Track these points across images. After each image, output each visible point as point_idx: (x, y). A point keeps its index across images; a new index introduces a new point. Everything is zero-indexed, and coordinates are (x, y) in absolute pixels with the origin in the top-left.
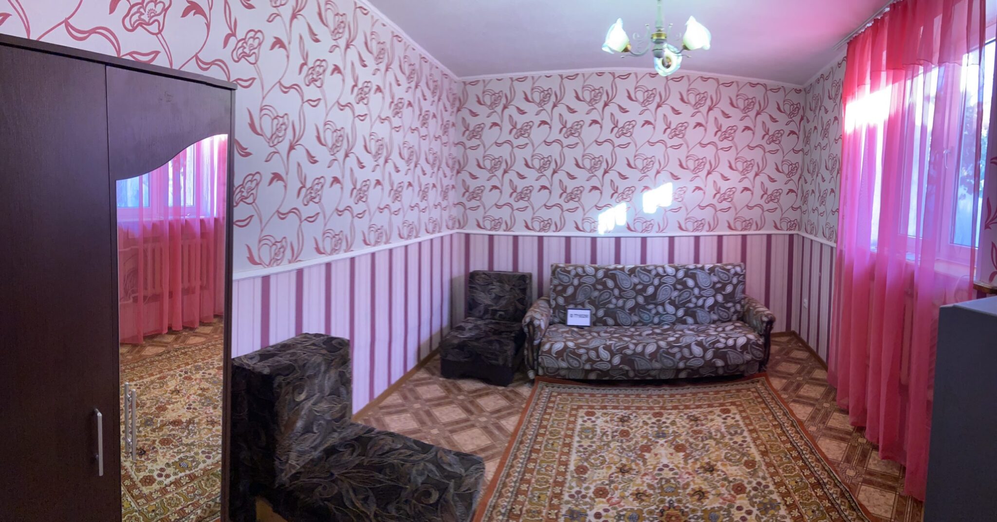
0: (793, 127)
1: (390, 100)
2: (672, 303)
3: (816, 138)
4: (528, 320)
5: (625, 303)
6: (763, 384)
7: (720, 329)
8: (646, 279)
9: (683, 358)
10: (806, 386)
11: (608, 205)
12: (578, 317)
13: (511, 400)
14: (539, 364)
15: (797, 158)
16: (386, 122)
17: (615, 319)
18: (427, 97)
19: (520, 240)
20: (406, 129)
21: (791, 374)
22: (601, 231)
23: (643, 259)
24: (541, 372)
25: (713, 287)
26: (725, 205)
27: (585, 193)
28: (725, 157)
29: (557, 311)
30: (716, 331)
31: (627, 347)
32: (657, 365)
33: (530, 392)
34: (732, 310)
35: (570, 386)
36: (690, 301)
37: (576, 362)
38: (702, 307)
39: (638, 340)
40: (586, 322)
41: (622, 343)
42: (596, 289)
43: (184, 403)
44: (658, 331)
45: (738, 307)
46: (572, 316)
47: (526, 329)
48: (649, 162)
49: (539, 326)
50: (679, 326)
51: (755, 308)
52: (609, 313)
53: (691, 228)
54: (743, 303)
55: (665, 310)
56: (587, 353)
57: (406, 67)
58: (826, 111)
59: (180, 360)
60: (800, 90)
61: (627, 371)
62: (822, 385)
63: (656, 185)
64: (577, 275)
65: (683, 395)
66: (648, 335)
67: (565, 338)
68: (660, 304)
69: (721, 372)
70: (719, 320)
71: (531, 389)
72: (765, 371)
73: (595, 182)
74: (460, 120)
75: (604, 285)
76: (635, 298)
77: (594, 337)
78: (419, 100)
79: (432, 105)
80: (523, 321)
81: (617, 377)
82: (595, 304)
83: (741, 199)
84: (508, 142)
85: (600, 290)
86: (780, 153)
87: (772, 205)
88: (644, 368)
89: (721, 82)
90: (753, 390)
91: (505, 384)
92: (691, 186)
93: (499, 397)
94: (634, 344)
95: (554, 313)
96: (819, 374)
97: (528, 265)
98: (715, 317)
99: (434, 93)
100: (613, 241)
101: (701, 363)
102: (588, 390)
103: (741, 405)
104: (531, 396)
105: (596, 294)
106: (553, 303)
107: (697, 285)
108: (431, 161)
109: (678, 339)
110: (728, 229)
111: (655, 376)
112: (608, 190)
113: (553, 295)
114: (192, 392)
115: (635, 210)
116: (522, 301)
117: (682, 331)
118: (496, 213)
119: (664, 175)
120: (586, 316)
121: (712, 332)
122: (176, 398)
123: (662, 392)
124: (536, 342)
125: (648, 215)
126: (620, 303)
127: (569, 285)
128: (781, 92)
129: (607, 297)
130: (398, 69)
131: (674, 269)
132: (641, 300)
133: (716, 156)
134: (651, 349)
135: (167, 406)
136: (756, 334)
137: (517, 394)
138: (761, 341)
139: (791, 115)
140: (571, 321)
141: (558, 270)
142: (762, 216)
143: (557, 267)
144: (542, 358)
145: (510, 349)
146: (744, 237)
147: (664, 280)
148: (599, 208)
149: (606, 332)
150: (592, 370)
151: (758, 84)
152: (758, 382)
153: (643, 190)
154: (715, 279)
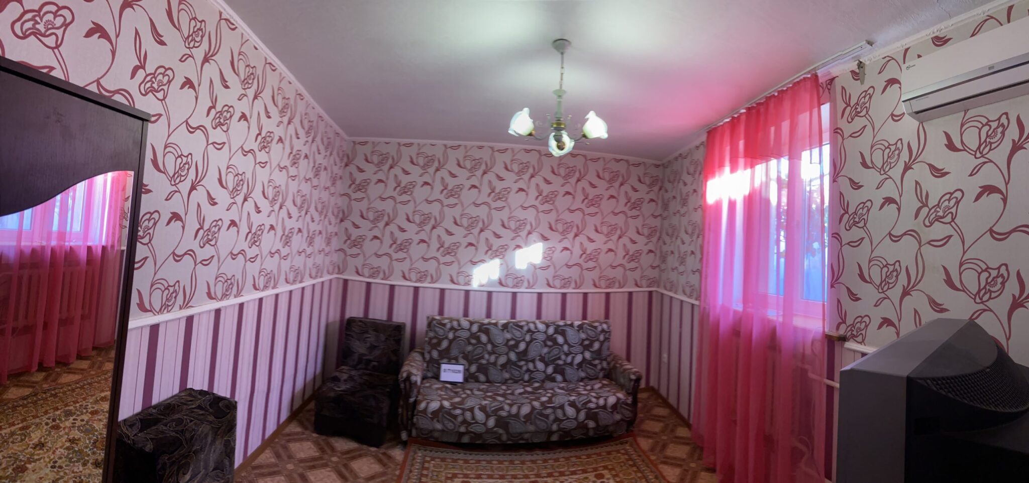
0: (652, 196)
1: (290, 151)
2: (542, 360)
3: (674, 206)
4: (405, 375)
5: (497, 358)
6: (631, 446)
7: (589, 388)
8: (518, 334)
9: (557, 420)
10: (671, 446)
11: (483, 261)
12: (452, 373)
13: (384, 465)
14: (413, 424)
15: (657, 222)
16: (284, 170)
17: (486, 375)
18: (321, 152)
19: (397, 289)
20: (301, 178)
21: (656, 433)
22: (475, 285)
23: (513, 315)
24: (414, 433)
25: (581, 344)
26: (591, 264)
27: (461, 249)
28: (591, 222)
29: (430, 365)
30: (585, 390)
31: (502, 409)
32: (531, 428)
33: (403, 456)
34: (599, 367)
35: (442, 449)
36: (559, 358)
37: (451, 424)
38: (571, 364)
39: (512, 400)
40: (459, 378)
41: (496, 404)
42: (470, 343)
43: (47, 460)
44: (529, 389)
45: (605, 364)
46: (445, 371)
47: (402, 385)
48: (521, 224)
49: (416, 382)
50: (549, 385)
51: (622, 366)
52: (483, 369)
53: (558, 285)
54: (609, 359)
55: (535, 367)
56: (463, 414)
57: (306, 123)
58: (685, 184)
59: (48, 404)
60: (659, 165)
61: (501, 434)
62: (687, 444)
63: (527, 244)
64: (452, 328)
65: (557, 460)
66: (520, 394)
67: (440, 396)
68: (530, 361)
69: (591, 433)
70: (587, 378)
71: (403, 452)
72: (632, 431)
73: (471, 239)
74: (348, 175)
75: (478, 339)
76: (507, 354)
77: (468, 396)
78: (314, 153)
79: (324, 159)
80: (400, 376)
81: (491, 440)
82: (469, 359)
83: (605, 259)
84: (391, 197)
85: (473, 345)
86: (640, 218)
87: (633, 265)
88: (519, 431)
89: (589, 158)
90: (623, 451)
91: (378, 445)
92: (559, 247)
93: (372, 461)
94: (509, 404)
95: (428, 367)
96: (682, 432)
97: (402, 315)
98: (583, 375)
99: (327, 148)
100: (485, 295)
101: (574, 424)
102: (461, 455)
103: (613, 469)
104: (405, 461)
105: (470, 348)
106: (427, 356)
107: (566, 342)
108: (319, 209)
109: (550, 398)
110: (593, 287)
111: (528, 440)
112: (483, 247)
113: (428, 348)
114: (60, 444)
115: (507, 266)
116: (396, 352)
117: (552, 389)
118: (375, 262)
119: (534, 236)
120: (459, 372)
121: (581, 390)
122: (38, 455)
123: (535, 457)
124: (412, 400)
125: (520, 270)
126: (492, 359)
127: (443, 339)
128: (642, 167)
129: (481, 351)
130: (299, 124)
131: (544, 325)
132: (513, 356)
133: (583, 220)
134: (525, 410)
135: (28, 466)
136: (624, 392)
137: (389, 457)
138: (630, 401)
139: (651, 185)
140: (444, 377)
141: (434, 322)
142: (625, 276)
143: (433, 319)
144: (417, 418)
145: (385, 406)
146: (608, 295)
147: (535, 336)
148: (474, 263)
149: (479, 390)
150: (468, 432)
151: (621, 160)
152: (626, 443)
153: (515, 249)
154: (583, 336)
